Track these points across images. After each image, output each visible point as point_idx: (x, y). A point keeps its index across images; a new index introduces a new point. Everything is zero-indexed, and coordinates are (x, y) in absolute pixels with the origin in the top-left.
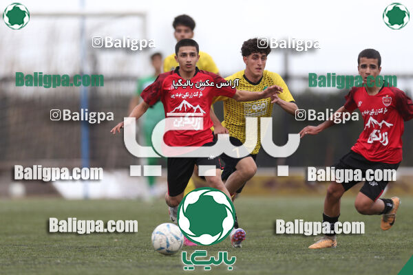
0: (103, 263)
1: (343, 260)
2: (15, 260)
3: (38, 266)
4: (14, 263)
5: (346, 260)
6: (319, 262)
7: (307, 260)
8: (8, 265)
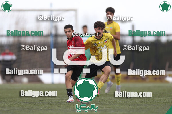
0: (59, 109)
1: (156, 108)
2: (24, 108)
3: (33, 111)
4: (24, 109)
5: (157, 108)
6: (146, 109)
7: (141, 108)
8: (21, 110)
